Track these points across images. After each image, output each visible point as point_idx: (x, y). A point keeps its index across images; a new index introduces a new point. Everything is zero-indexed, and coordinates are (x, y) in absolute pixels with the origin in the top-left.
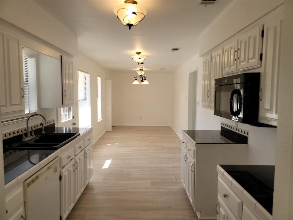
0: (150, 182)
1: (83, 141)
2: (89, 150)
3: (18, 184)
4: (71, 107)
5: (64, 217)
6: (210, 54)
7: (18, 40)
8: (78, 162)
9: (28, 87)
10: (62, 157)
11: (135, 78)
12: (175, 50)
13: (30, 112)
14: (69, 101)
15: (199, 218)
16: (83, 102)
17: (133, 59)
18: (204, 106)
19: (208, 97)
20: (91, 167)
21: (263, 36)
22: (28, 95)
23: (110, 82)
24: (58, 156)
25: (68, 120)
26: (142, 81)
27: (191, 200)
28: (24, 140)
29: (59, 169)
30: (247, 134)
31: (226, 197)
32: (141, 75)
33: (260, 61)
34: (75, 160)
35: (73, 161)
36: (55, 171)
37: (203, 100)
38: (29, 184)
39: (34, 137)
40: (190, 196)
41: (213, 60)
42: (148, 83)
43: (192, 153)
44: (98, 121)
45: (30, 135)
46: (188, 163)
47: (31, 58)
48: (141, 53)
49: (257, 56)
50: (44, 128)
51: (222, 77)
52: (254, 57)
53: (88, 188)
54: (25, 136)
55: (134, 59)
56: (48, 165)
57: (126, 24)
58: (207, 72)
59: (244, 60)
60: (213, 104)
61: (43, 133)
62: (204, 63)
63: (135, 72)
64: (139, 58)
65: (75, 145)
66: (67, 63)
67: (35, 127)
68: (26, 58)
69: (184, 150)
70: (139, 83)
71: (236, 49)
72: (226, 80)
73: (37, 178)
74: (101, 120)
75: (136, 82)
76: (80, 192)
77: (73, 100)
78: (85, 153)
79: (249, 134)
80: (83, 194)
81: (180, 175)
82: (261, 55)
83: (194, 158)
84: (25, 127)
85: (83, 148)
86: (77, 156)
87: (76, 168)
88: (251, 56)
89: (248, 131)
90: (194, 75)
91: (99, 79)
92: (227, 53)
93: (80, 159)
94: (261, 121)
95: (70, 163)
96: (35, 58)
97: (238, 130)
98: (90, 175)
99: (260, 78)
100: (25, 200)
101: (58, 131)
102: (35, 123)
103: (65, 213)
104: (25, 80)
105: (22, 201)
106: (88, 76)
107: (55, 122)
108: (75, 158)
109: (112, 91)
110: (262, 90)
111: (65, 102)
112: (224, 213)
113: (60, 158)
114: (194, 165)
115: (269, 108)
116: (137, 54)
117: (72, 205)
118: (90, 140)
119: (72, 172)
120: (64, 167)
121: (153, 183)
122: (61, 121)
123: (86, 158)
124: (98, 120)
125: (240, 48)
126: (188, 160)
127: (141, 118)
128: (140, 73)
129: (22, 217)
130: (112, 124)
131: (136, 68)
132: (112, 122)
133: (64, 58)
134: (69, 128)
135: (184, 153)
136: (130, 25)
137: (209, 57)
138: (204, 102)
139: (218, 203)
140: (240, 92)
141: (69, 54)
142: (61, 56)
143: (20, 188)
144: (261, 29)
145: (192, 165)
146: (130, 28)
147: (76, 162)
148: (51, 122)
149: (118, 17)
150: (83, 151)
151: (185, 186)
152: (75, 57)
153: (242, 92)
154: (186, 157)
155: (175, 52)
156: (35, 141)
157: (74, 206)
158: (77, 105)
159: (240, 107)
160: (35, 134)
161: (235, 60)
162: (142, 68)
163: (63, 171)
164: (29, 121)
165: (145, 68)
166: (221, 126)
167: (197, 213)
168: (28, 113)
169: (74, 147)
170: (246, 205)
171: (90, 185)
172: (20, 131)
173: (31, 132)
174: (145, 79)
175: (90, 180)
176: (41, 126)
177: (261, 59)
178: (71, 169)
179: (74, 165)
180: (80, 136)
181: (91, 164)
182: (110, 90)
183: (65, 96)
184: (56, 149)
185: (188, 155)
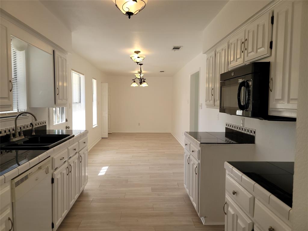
0: (151, 188)
1: (77, 143)
2: (84, 153)
3: (5, 182)
4: (64, 107)
5: (57, 224)
6: (215, 50)
7: (6, 28)
8: (72, 165)
9: (17, 85)
10: (55, 157)
11: (133, 80)
12: (176, 48)
13: (18, 111)
14: (62, 100)
15: (204, 224)
16: (77, 105)
17: (131, 58)
18: (208, 106)
19: (213, 95)
20: (86, 174)
21: (272, 23)
22: (17, 92)
23: (106, 85)
24: (50, 156)
25: (60, 122)
26: (141, 83)
27: (195, 205)
28: (12, 141)
29: (51, 171)
30: (255, 132)
31: (235, 194)
32: (139, 77)
33: (269, 49)
34: (68, 163)
35: (66, 163)
36: (47, 172)
37: (207, 99)
38: (18, 184)
39: (23, 137)
40: (194, 201)
41: (218, 55)
42: (147, 85)
43: (196, 154)
44: (94, 127)
45: (18, 136)
46: (192, 165)
47: (20, 51)
48: (140, 52)
49: (267, 44)
50: (34, 130)
51: (228, 71)
52: (263, 46)
53: (82, 196)
54: (13, 137)
55: (133, 58)
56: (39, 164)
57: (125, 13)
58: (211, 75)
59: (253, 51)
60: (218, 103)
61: (33, 134)
62: (208, 60)
63: (134, 75)
64: (138, 57)
65: (69, 147)
66: (60, 59)
67: (24, 127)
68: (15, 51)
69: (187, 153)
70: (138, 86)
71: (243, 41)
72: (233, 73)
73: (26, 178)
74: (96, 125)
75: (134, 85)
76: (74, 199)
77: (67, 100)
78: (80, 156)
79: (256, 133)
80: (78, 201)
81: (183, 180)
82: (271, 43)
83: (198, 160)
84: (13, 126)
85: (77, 151)
86: (71, 159)
87: (70, 172)
88: (260, 45)
89: (255, 130)
90: (196, 77)
91: (95, 82)
92: (233, 46)
93: (74, 163)
94: (271, 113)
95: (64, 165)
96: (25, 50)
97: (244, 130)
98: (85, 181)
99: (270, 67)
100: (13, 201)
101: (49, 133)
102: (24, 123)
103: (58, 220)
104: (13, 76)
105: (9, 201)
106: (82, 77)
107: (47, 124)
108: (69, 161)
109: (108, 95)
110: (272, 80)
111: (58, 101)
112: (233, 213)
113: (52, 158)
114: (198, 167)
115: (280, 98)
116: (136, 53)
117: (66, 212)
118: (85, 143)
119: (65, 175)
120: (56, 168)
121: (153, 190)
122: (53, 123)
123: (81, 162)
124: (93, 125)
125: (247, 39)
126: (192, 163)
127: (139, 124)
128: (138, 76)
129: (9, 219)
130: (108, 130)
131: (134, 70)
132: (108, 128)
133: (57, 53)
134: (62, 130)
135: (187, 155)
136: (129, 14)
137: (213, 53)
138: (208, 102)
139: (226, 202)
140: (248, 84)
141: (62, 49)
142: (54, 51)
143: (7, 186)
144: (271, 16)
145: (196, 167)
146: (129, 17)
147: (70, 165)
148: (42, 123)
149: (116, 5)
150: (77, 154)
151: (188, 191)
152: (69, 54)
153: (250, 83)
154: (189, 160)
155: (177, 51)
156: (24, 142)
157: (67, 214)
158: (70, 107)
159: (249, 100)
160: (25, 135)
161: (242, 51)
162: (141, 70)
163: (55, 173)
164: (17, 121)
165: (144, 70)
166: (226, 128)
167: (201, 218)
168: (17, 111)
169: (67, 148)
170: (258, 199)
171: (85, 192)
172: (7, 131)
173: (20, 133)
174: (144, 82)
175: (85, 187)
176: (30, 127)
177: (271, 47)
178: (65, 172)
179: (67, 168)
180: (74, 138)
181: (86, 171)
182: (106, 93)
183: (58, 94)
184: (48, 149)
185: (191, 157)
